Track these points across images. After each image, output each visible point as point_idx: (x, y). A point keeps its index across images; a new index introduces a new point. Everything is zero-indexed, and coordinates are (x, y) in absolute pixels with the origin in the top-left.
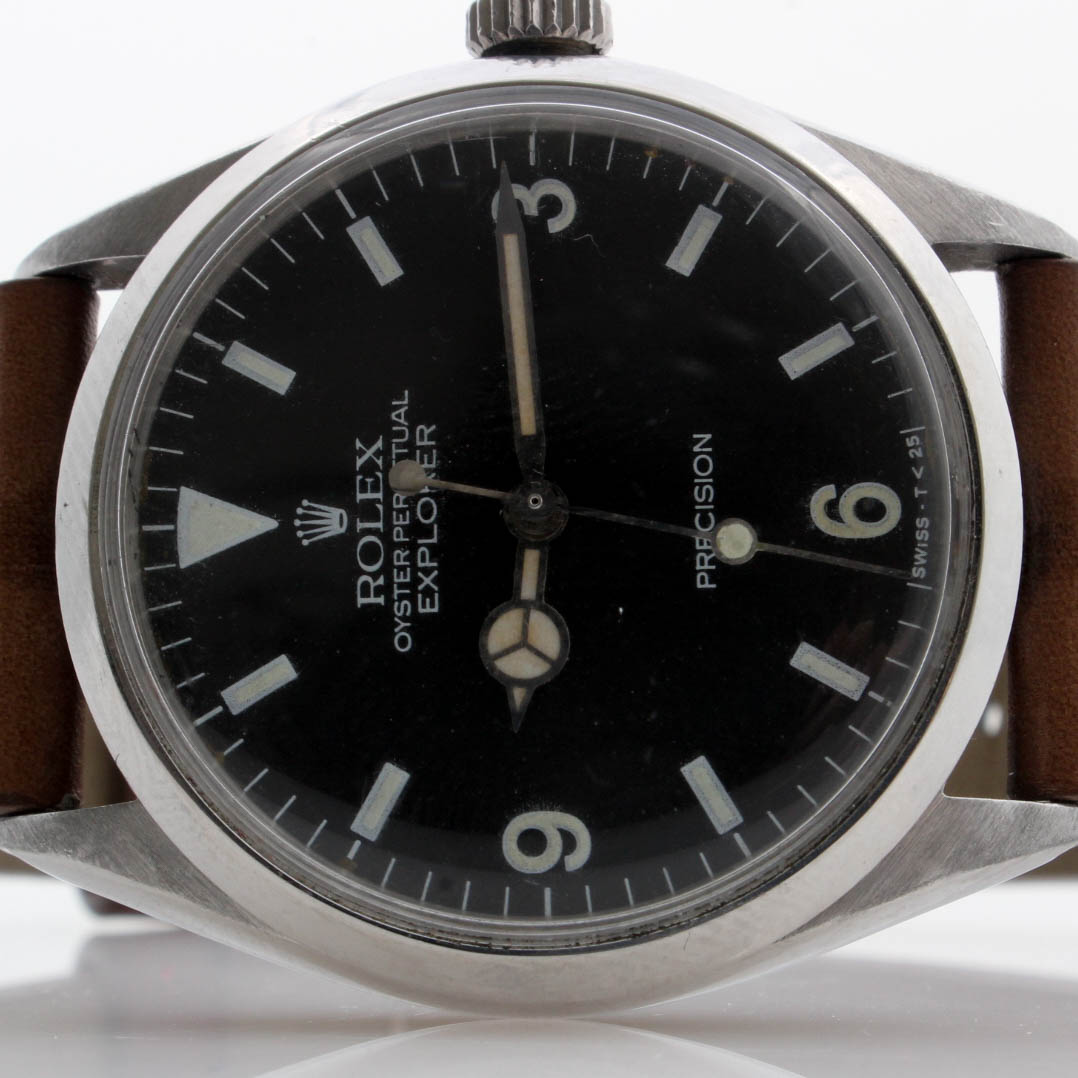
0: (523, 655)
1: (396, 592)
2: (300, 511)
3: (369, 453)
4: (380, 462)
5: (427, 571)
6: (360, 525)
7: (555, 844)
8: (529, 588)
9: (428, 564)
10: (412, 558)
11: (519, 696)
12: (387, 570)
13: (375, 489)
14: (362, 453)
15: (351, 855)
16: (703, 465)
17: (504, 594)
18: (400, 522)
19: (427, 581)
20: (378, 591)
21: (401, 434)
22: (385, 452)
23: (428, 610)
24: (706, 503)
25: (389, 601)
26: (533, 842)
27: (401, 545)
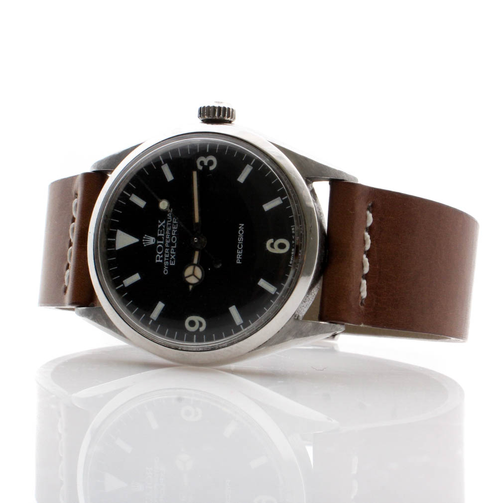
0: (193, 277)
1: (165, 259)
2: (144, 237)
3: (162, 224)
4: (164, 226)
5: (173, 255)
6: (158, 242)
7: (197, 324)
8: (196, 261)
9: (173, 253)
10: (169, 251)
11: (191, 287)
12: (163, 254)
13: (162, 233)
14: (160, 224)
15: (150, 323)
16: (241, 232)
17: (190, 262)
18: (168, 242)
19: (173, 257)
20: (161, 259)
21: (169, 220)
22: (165, 224)
23: (172, 264)
24: (241, 242)
25: (163, 262)
26: (192, 323)
27: (167, 248)
